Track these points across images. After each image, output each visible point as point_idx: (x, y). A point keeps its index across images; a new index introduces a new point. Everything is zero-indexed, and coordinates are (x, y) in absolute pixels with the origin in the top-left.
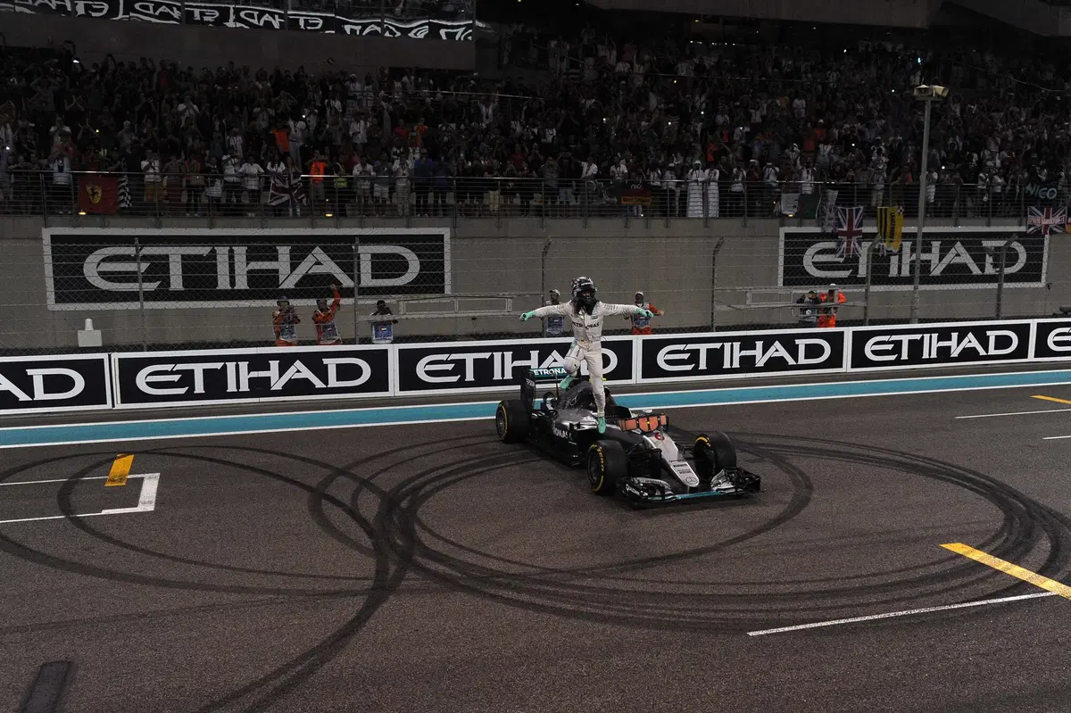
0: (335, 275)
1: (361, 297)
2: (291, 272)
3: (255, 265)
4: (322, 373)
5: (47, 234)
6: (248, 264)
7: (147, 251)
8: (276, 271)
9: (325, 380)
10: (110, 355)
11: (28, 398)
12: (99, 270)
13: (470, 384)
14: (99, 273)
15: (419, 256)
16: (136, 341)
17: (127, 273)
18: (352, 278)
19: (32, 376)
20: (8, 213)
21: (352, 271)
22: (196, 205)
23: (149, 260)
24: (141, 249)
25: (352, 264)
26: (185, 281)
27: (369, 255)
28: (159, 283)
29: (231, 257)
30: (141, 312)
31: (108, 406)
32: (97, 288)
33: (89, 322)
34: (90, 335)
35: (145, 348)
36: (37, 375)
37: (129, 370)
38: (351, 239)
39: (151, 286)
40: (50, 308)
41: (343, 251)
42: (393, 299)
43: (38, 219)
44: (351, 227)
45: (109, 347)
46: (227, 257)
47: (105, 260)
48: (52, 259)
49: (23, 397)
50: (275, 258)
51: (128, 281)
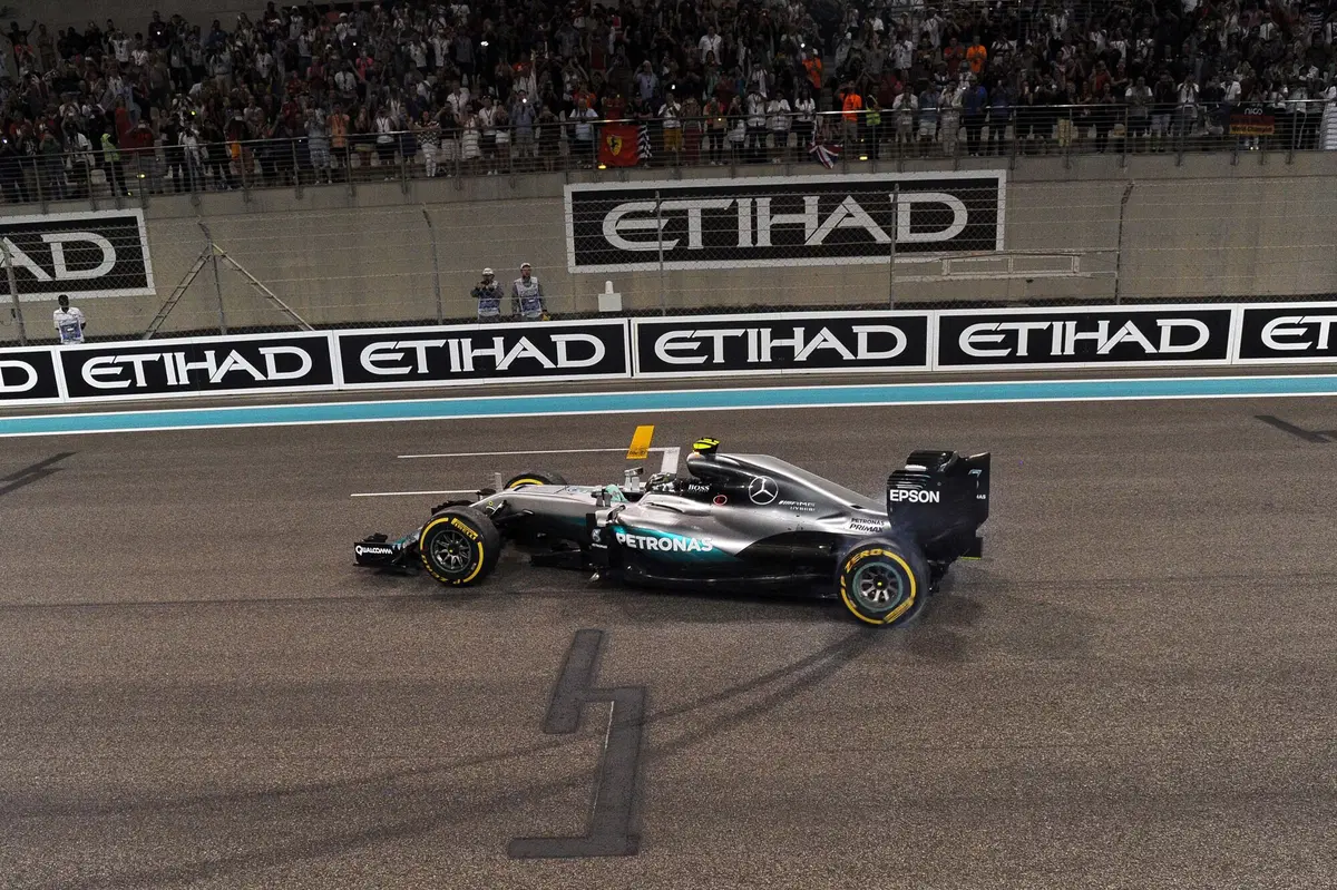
0: (869, 230)
1: (899, 254)
2: (820, 225)
3: (780, 219)
4: (851, 343)
5: (568, 190)
6: (771, 218)
7: (668, 205)
8: (803, 225)
9: (854, 349)
10: (629, 321)
11: (552, 366)
12: (619, 228)
13: (1022, 360)
14: (618, 232)
15: (968, 205)
16: (654, 305)
17: (647, 230)
18: (888, 232)
19: (555, 343)
20: (532, 171)
21: (889, 224)
22: (720, 152)
23: (669, 215)
24: (661, 203)
25: (890, 216)
26: (705, 239)
27: (909, 205)
28: (677, 241)
29: (754, 211)
30: (661, 273)
31: (627, 375)
32: (616, 248)
33: (609, 284)
34: (610, 300)
35: (664, 313)
36: (560, 341)
37: (649, 335)
38: (889, 186)
39: (670, 245)
40: (571, 270)
41: (879, 200)
42: (936, 256)
43: (561, 175)
44: (888, 172)
45: (629, 311)
46: (749, 210)
47: (624, 217)
48: (574, 217)
49: (547, 364)
50: (802, 210)
51: (647, 240)
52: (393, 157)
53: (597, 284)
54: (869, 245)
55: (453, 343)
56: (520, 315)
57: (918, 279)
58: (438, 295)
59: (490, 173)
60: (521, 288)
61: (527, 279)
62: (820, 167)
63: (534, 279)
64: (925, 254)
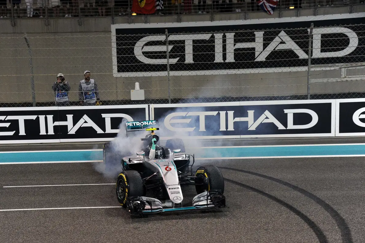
0: (295, 51)
1: (313, 65)
2: (264, 49)
3: (240, 45)
4: (283, 119)
5: (114, 28)
6: (235, 45)
7: (173, 38)
8: (254, 49)
9: (285, 124)
10: (149, 106)
11: (102, 132)
12: (144, 50)
14: (143, 53)
15: (358, 34)
16: (164, 97)
17: (160, 52)
18: (307, 52)
19: (104, 118)
20: (92, 16)
21: (308, 48)
22: (204, 6)
23: (173, 44)
24: (168, 36)
25: (307, 43)
26: (195, 57)
27: (320, 36)
28: (178, 58)
29: (224, 41)
30: (168, 78)
32: (142, 63)
33: (137, 85)
34: (137, 93)
35: (170, 101)
36: (108, 118)
37: (160, 115)
38: (307, 24)
39: (174, 61)
40: (115, 76)
41: (301, 33)
42: (338, 66)
43: (109, 19)
44: (307, 15)
45: (149, 100)
46: (221, 40)
47: (147, 44)
48: (117, 44)
49: (99, 131)
50: (253, 40)
51: (160, 58)
52: (6, 4)
53: (130, 83)
54: (294, 60)
55: (42, 118)
56: (83, 102)
57: (325, 80)
58: (33, 89)
59: (66, 15)
60: (84, 86)
61: (87, 80)
62: (264, 14)
63: (92, 81)
64: (330, 65)
